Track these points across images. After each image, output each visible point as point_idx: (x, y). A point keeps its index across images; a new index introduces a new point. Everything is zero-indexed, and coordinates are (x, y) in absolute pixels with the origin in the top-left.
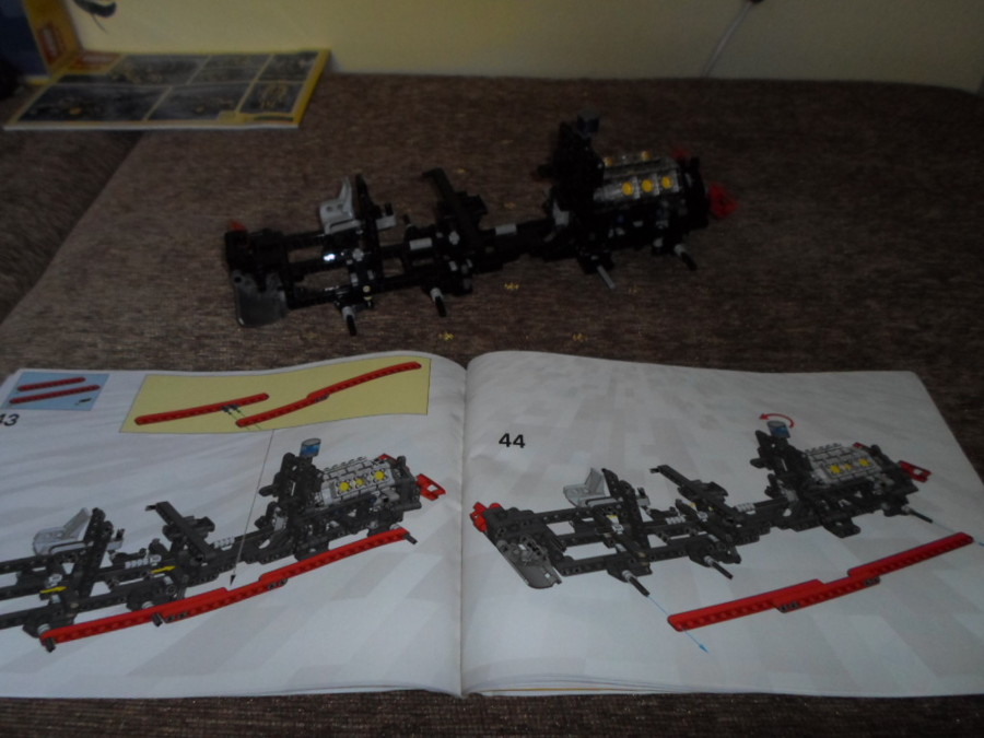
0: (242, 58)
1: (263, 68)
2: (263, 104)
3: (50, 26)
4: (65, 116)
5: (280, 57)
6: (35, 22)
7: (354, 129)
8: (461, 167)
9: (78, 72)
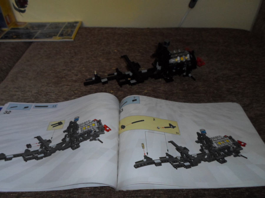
0: (59, 23)
1: (64, 26)
2: (64, 35)
3: (8, 15)
4: (12, 38)
5: (69, 23)
6: (4, 14)
9: (15, 27)
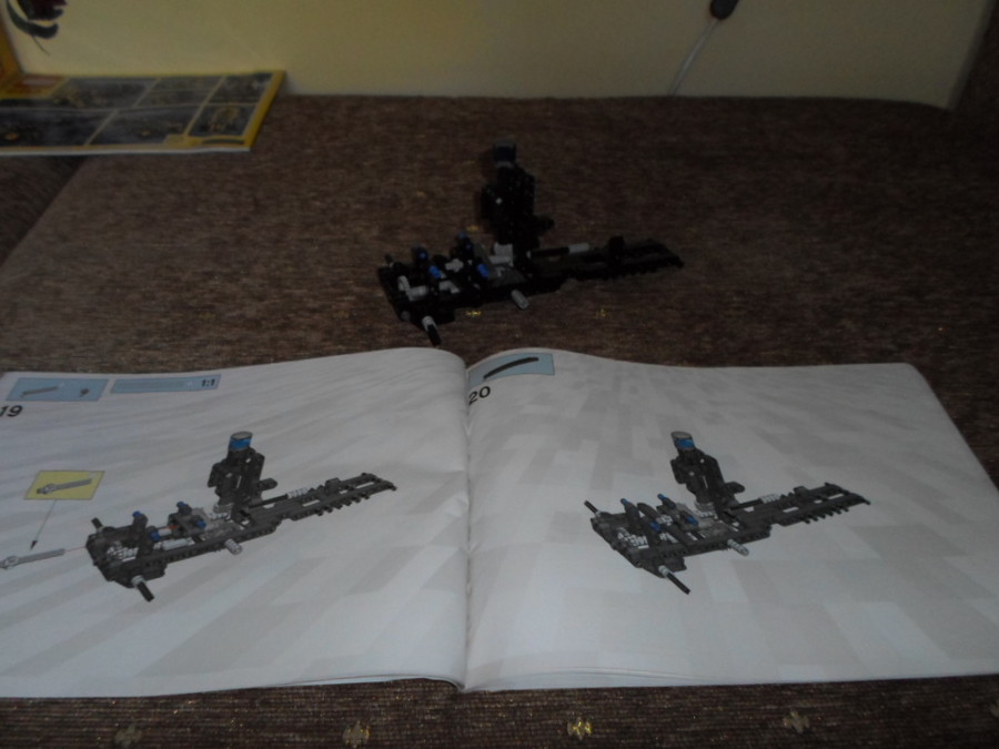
0: (193, 80)
2: (213, 127)
4: (2, 141)
5: (233, 79)
7: (309, 151)
8: (420, 190)
9: (16, 96)
